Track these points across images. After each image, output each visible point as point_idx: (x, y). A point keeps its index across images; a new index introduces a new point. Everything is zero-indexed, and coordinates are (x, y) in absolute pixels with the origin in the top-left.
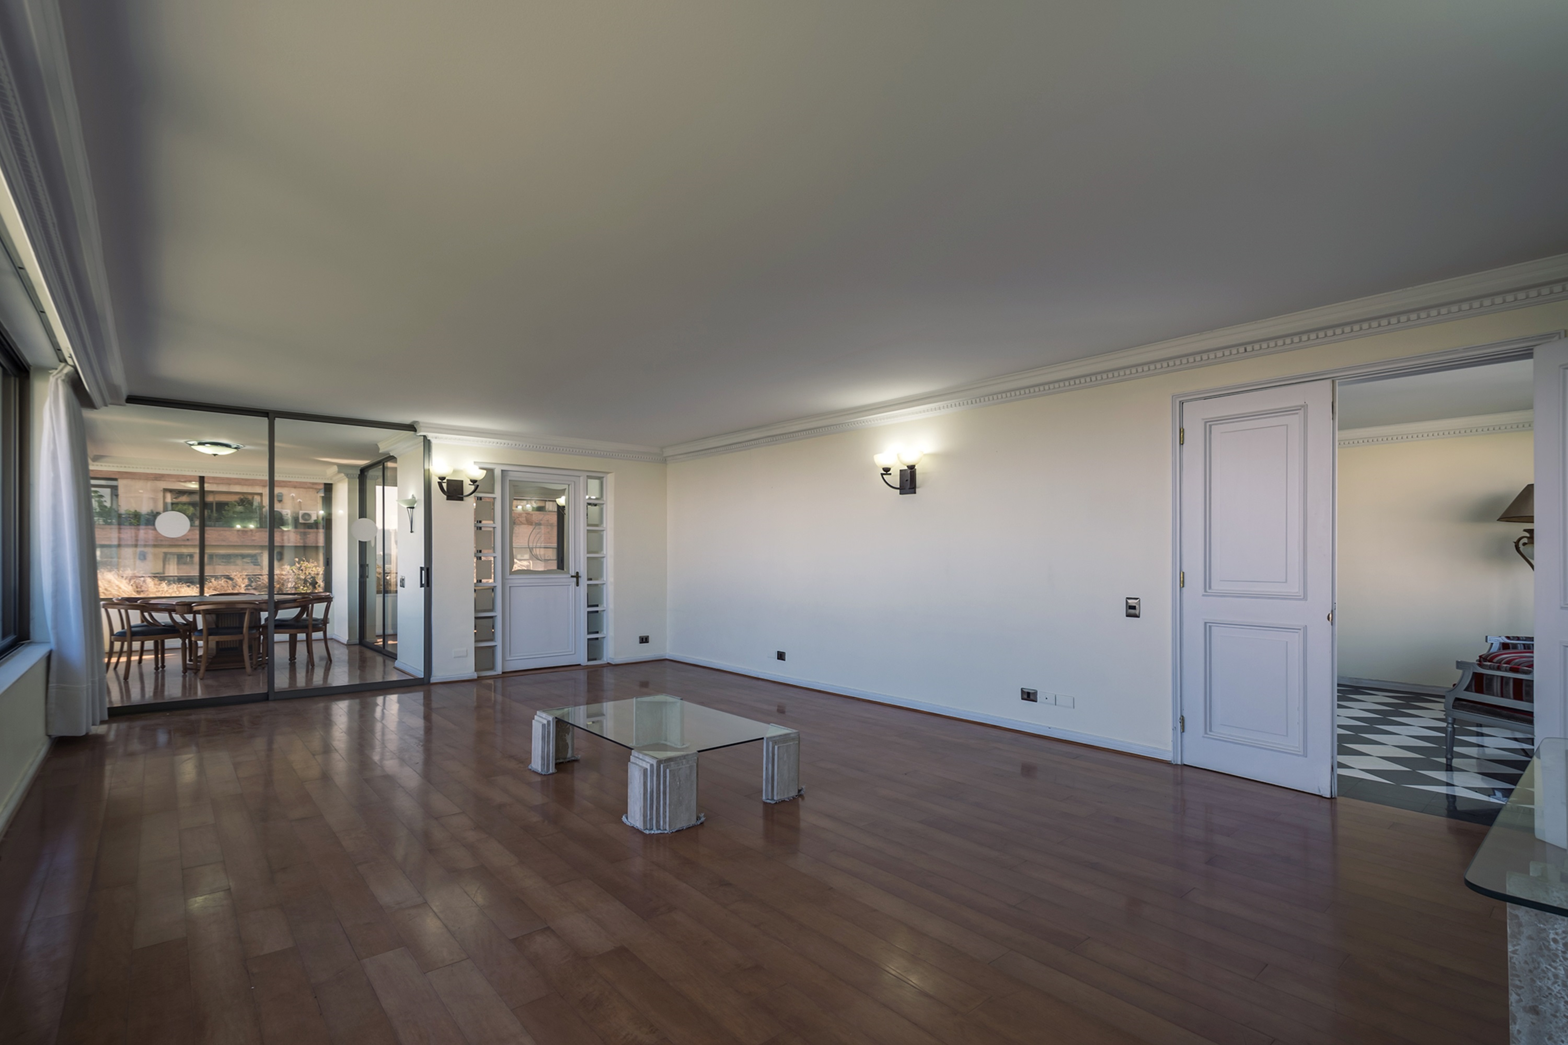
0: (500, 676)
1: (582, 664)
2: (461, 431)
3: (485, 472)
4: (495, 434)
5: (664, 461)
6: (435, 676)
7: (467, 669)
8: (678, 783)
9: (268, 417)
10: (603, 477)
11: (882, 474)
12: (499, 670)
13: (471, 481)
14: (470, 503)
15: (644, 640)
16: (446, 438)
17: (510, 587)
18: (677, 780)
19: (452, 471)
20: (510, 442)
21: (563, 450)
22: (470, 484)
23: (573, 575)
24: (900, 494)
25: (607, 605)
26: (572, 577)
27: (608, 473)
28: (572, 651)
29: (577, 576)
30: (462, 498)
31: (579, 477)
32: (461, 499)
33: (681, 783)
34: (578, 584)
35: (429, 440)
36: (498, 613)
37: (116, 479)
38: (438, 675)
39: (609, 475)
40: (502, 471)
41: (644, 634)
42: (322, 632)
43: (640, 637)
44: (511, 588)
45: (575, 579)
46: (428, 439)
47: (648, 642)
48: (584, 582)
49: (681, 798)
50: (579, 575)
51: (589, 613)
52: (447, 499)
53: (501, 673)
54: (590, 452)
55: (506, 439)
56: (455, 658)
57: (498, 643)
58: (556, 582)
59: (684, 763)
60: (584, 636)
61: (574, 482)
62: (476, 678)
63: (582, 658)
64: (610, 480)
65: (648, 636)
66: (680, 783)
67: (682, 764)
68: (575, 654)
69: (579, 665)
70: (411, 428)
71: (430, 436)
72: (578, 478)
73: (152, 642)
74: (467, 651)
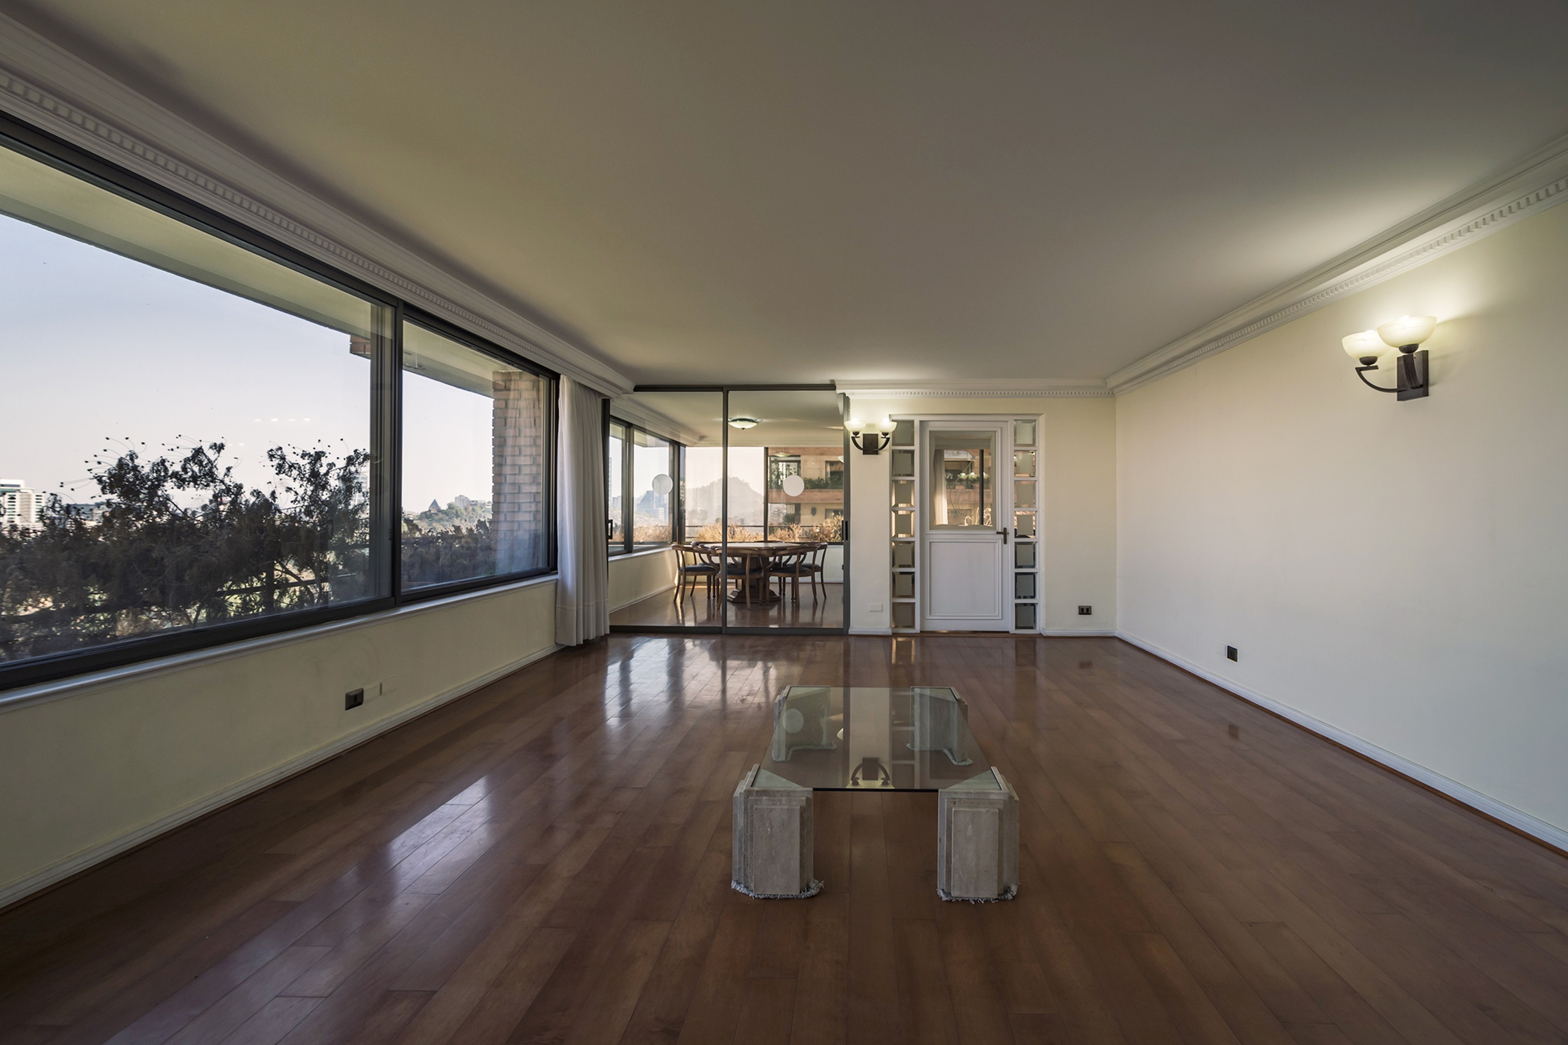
0: (918, 635)
1: (1010, 632)
2: (874, 384)
3: (895, 424)
4: (906, 384)
5: (1111, 394)
6: (852, 628)
7: (883, 624)
8: (769, 830)
9: (722, 391)
10: (1035, 421)
11: (1359, 370)
12: (917, 629)
13: (883, 434)
14: (885, 455)
15: (1085, 611)
16: (862, 394)
17: (930, 542)
18: (767, 825)
19: (865, 425)
20: (924, 391)
21: (982, 393)
22: (882, 438)
23: (1000, 531)
24: (1399, 399)
25: (1039, 567)
26: (998, 533)
27: (1040, 415)
28: (998, 616)
29: (1005, 533)
30: (877, 451)
31: (1007, 421)
32: (876, 453)
33: (773, 830)
34: (1005, 542)
35: (848, 397)
36: (917, 570)
37: (799, 456)
38: (855, 627)
39: (1041, 417)
40: (920, 421)
41: (1085, 604)
42: (810, 577)
43: (1079, 607)
44: (932, 544)
45: (1002, 536)
46: (847, 395)
47: (1090, 614)
48: (1011, 539)
49: (773, 852)
50: (1007, 531)
51: (1017, 574)
52: (864, 454)
53: (919, 632)
54: (1014, 393)
55: (919, 388)
56: (870, 611)
57: (917, 600)
58: (981, 539)
59: (784, 802)
60: (1011, 601)
61: (1001, 428)
62: (891, 634)
63: (1009, 624)
64: (1041, 422)
65: (1090, 607)
66: (771, 829)
67: (781, 804)
68: (1002, 619)
69: (1008, 632)
70: (832, 387)
71: (848, 393)
72: (1006, 423)
73: (706, 576)
74: (882, 605)
